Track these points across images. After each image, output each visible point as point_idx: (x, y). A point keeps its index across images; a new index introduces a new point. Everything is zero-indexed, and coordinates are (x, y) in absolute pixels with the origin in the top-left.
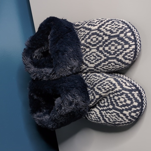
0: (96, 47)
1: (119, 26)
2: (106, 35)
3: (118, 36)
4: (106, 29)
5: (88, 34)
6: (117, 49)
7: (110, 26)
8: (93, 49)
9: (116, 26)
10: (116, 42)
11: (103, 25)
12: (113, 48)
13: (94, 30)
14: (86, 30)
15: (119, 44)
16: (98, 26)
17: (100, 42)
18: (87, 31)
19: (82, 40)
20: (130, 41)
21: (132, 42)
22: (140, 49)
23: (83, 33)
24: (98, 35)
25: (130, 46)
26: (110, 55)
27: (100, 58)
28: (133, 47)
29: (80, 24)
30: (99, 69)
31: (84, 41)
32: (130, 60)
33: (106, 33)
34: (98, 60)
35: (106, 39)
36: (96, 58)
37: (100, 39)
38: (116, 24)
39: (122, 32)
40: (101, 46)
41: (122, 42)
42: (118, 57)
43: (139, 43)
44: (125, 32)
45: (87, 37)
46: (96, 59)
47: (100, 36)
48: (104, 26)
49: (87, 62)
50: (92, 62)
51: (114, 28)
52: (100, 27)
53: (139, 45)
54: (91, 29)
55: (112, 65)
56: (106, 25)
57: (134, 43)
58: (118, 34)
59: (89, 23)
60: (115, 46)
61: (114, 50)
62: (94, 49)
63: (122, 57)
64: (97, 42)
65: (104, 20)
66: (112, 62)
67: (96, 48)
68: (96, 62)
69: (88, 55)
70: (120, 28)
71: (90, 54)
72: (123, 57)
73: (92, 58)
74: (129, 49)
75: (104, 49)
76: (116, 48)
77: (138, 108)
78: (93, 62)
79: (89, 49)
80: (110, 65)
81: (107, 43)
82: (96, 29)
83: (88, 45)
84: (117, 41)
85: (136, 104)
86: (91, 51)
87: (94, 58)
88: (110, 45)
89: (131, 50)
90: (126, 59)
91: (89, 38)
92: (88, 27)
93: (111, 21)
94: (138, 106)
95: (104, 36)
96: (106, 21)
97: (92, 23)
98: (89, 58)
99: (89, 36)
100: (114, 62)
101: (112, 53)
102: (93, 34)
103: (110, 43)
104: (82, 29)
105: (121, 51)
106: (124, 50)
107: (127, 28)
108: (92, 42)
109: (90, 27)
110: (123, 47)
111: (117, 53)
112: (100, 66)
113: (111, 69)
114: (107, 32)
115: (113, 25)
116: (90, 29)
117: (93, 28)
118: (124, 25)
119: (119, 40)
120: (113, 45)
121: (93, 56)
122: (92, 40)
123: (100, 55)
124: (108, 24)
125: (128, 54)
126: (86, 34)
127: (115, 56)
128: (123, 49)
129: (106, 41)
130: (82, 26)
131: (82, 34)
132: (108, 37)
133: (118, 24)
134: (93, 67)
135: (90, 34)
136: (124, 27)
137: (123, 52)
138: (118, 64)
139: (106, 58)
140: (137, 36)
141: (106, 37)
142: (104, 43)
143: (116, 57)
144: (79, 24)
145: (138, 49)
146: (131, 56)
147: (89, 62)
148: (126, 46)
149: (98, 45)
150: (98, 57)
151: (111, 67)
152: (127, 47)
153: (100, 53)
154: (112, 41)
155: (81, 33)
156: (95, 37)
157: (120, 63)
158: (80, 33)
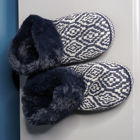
1: (94, 17)
2: (83, 26)
4: (83, 21)
5: (67, 27)
6: (94, 36)
7: (86, 18)
9: (92, 17)
10: (92, 30)
11: (79, 18)
12: (91, 36)
13: (72, 23)
14: (65, 24)
15: (96, 32)
16: (75, 19)
17: (78, 33)
18: (66, 25)
19: (61, 33)
20: (105, 28)
21: (107, 29)
22: (114, 35)
23: (62, 27)
24: (76, 27)
25: (106, 32)
27: (80, 47)
28: (109, 33)
29: (58, 20)
30: (80, 57)
31: (64, 33)
32: (106, 45)
33: (83, 24)
34: (78, 49)
35: (83, 30)
36: (76, 47)
37: (78, 30)
38: (91, 15)
39: (97, 22)
40: (80, 36)
41: (99, 30)
42: (96, 44)
43: (113, 30)
44: (100, 21)
45: (66, 30)
46: (77, 49)
47: (78, 28)
48: (81, 19)
49: (68, 53)
50: (73, 51)
51: (90, 19)
52: (77, 19)
53: (113, 31)
54: (69, 22)
55: (91, 51)
56: (82, 17)
57: (109, 30)
58: (94, 23)
59: (66, 17)
60: (93, 34)
61: (91, 38)
63: (99, 43)
64: (76, 33)
65: (80, 14)
66: (91, 49)
67: (75, 39)
68: (76, 51)
69: (69, 46)
70: (95, 18)
71: (71, 45)
72: (101, 43)
73: (73, 48)
74: (105, 36)
75: (83, 38)
77: (128, 84)
78: (74, 51)
79: (69, 41)
80: (89, 52)
81: (85, 33)
82: (74, 22)
83: (68, 37)
84: (94, 30)
85: (124, 80)
86: (71, 42)
87: (75, 48)
88: (88, 34)
89: (107, 36)
90: (103, 44)
91: (68, 31)
92: (66, 21)
93: (87, 14)
94: (127, 82)
95: (82, 27)
97: (69, 18)
98: (70, 48)
99: (68, 28)
100: (93, 49)
101: (91, 41)
102: (71, 27)
103: (87, 33)
104: (61, 24)
105: (98, 38)
106: (100, 37)
107: (101, 18)
108: (71, 34)
109: (68, 21)
110: (99, 34)
111: (95, 40)
112: (81, 54)
113: (91, 56)
114: (84, 24)
115: (89, 17)
116: (68, 23)
117: (71, 21)
118: (98, 16)
119: (95, 29)
121: (73, 47)
122: (71, 32)
123: (80, 44)
124: (84, 17)
125: (105, 40)
126: (65, 28)
127: (93, 43)
128: (100, 36)
129: (84, 31)
130: (60, 21)
131: (61, 28)
132: (85, 27)
133: (93, 16)
134: (74, 56)
135: (69, 27)
136: (98, 17)
137: (100, 39)
138: (96, 50)
139: (85, 46)
140: (110, 24)
141: (83, 28)
142: (82, 33)
143: (94, 44)
144: (56, 19)
146: (108, 41)
147: (70, 52)
148: (102, 33)
149: (77, 36)
150: (78, 46)
151: (91, 54)
152: (103, 34)
153: (79, 42)
154: (89, 31)
155: (60, 27)
156: (74, 29)
157: (98, 49)
158: (58, 27)
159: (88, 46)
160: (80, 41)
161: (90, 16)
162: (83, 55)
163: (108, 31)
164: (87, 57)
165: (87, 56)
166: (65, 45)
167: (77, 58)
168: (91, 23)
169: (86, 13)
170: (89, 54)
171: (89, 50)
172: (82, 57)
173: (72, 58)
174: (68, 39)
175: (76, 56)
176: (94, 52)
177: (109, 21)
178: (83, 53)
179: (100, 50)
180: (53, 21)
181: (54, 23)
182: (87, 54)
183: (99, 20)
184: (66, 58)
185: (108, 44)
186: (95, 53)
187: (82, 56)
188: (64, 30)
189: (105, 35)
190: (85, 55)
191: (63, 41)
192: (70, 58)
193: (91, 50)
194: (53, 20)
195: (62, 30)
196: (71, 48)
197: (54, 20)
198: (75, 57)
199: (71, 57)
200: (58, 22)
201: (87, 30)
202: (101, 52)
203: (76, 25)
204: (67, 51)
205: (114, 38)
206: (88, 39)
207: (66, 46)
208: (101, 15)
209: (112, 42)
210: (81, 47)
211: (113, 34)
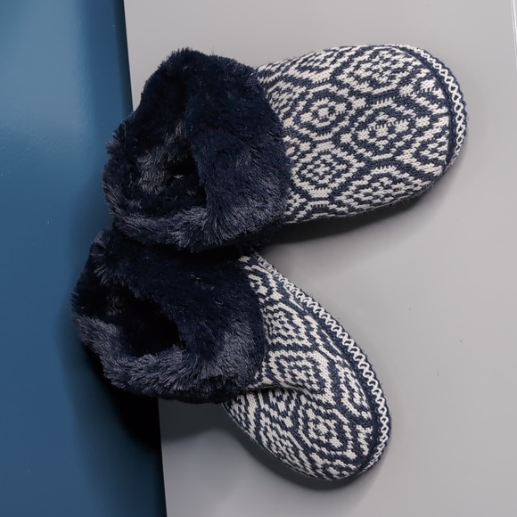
0: (330, 136)
1: (394, 62)
2: (358, 95)
3: (394, 94)
4: (357, 78)
5: (302, 96)
6: (394, 132)
7: (369, 65)
8: (320, 142)
9: (388, 64)
11: (346, 65)
12: (382, 131)
13: (320, 84)
14: (295, 86)
15: (400, 117)
16: (331, 70)
17: (341, 118)
18: (299, 90)
20: (433, 104)
21: (440, 107)
22: (464, 126)
23: (286, 96)
24: (333, 97)
25: (434, 119)
26: (375, 154)
27: (344, 167)
28: (445, 121)
29: (274, 69)
30: (345, 201)
31: (292, 118)
32: (436, 162)
33: (357, 88)
34: (339, 175)
35: (358, 109)
36: (333, 168)
37: (341, 108)
38: (386, 57)
39: (405, 81)
40: (346, 130)
41: (410, 112)
43: (460, 110)
44: (414, 80)
45: (300, 108)
46: (334, 172)
47: (340, 100)
48: (351, 69)
49: (306, 186)
50: (321, 182)
51: (381, 70)
52: (339, 71)
54: (311, 81)
55: (382, 183)
56: (355, 64)
57: (444, 110)
58: (393, 86)
59: (303, 62)
60: (389, 125)
62: (326, 141)
63: (411, 155)
64: (333, 118)
65: (348, 51)
66: (382, 176)
67: (330, 139)
68: (332, 181)
69: (308, 164)
70: (399, 68)
71: (315, 159)
72: (416, 155)
74: (430, 130)
75: (355, 138)
76: (391, 130)
78: (326, 181)
79: (309, 143)
80: (377, 184)
81: (363, 119)
82: (327, 81)
83: (304, 131)
84: (394, 109)
86: (316, 150)
87: (327, 169)
88: (373, 124)
89: (439, 130)
90: (425, 161)
91: (306, 109)
92: (300, 76)
93: (371, 52)
95: (354, 97)
96: (353, 53)
97: (311, 64)
98: (310, 171)
99: (305, 102)
100: (388, 175)
101: (382, 148)
102: (318, 96)
103: (371, 119)
104: (282, 85)
105: (408, 137)
106: (416, 133)
107: (421, 67)
108: (316, 122)
109: (306, 75)
110: (412, 124)
111: (397, 146)
112: (347, 193)
113: (382, 199)
114: (361, 86)
115: (377, 63)
116: (307, 83)
117: (316, 77)
118: (410, 60)
119: (398, 106)
120: (382, 123)
121: (323, 165)
122: (315, 115)
123: (346, 158)
124: (360, 62)
125: (431, 146)
126: (296, 99)
127: (390, 155)
128: (414, 131)
129: (360, 112)
130: (279, 74)
131: (282, 100)
132: (364, 99)
133: (393, 59)
134: (326, 199)
135: (310, 96)
136: (410, 64)
137: (413, 141)
138: (400, 181)
139: (362, 164)
140: (453, 88)
141: (358, 101)
142: (353, 119)
143: (393, 159)
144: (269, 68)
145: (458, 127)
146: (440, 149)
147: (313, 183)
148: (423, 122)
149: (336, 129)
150: (340, 164)
151: (381, 192)
152: (425, 124)
153: (343, 151)
154: (377, 112)
155: (281, 97)
156: (325, 106)
157: (406, 175)
158: (275, 96)
159: (371, 165)
160: (346, 147)
161: (381, 58)
162: (355, 196)
163: (442, 115)
164: (370, 202)
165: (367, 198)
166: (295, 158)
167: (334, 206)
168: (383, 85)
169: (370, 48)
170: (375, 194)
171: (376, 178)
172: (351, 200)
173: (316, 203)
174: (305, 139)
175: (331, 198)
176: (394, 186)
177: (450, 78)
178: (353, 188)
179: (413, 178)
180: (259, 71)
181: (261, 80)
182: (370, 190)
183: (412, 74)
184: (297, 205)
185: (443, 158)
186: (395, 190)
187: (351, 197)
188: (293, 108)
189: (430, 127)
190: (361, 196)
191: (289, 145)
192: (312, 203)
193: (382, 180)
194: (257, 70)
195: (284, 106)
196: (316, 170)
197: (261, 69)
198: (327, 202)
199: (315, 200)
200: (273, 77)
201: (369, 108)
202: (416, 185)
203: (334, 89)
204: (303, 179)
205: (463, 137)
206: (372, 141)
207: (297, 161)
208: (422, 54)
209: (457, 152)
210: (350, 166)
211: (460, 123)
